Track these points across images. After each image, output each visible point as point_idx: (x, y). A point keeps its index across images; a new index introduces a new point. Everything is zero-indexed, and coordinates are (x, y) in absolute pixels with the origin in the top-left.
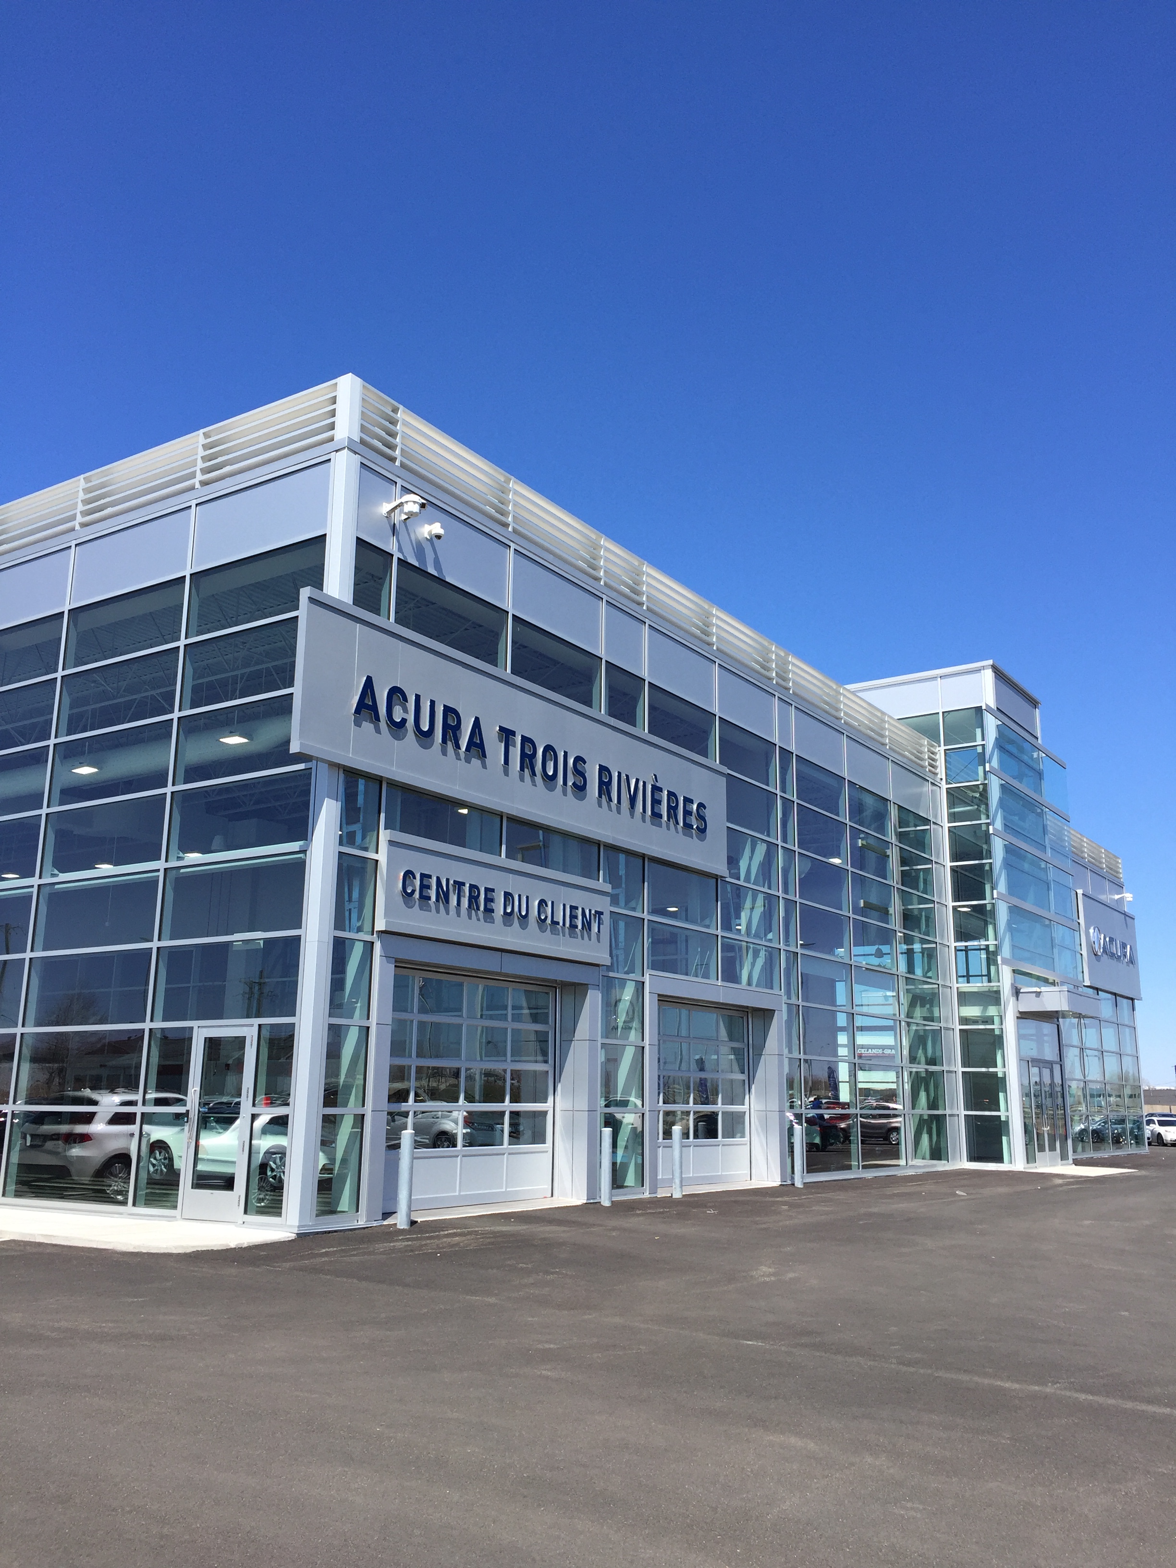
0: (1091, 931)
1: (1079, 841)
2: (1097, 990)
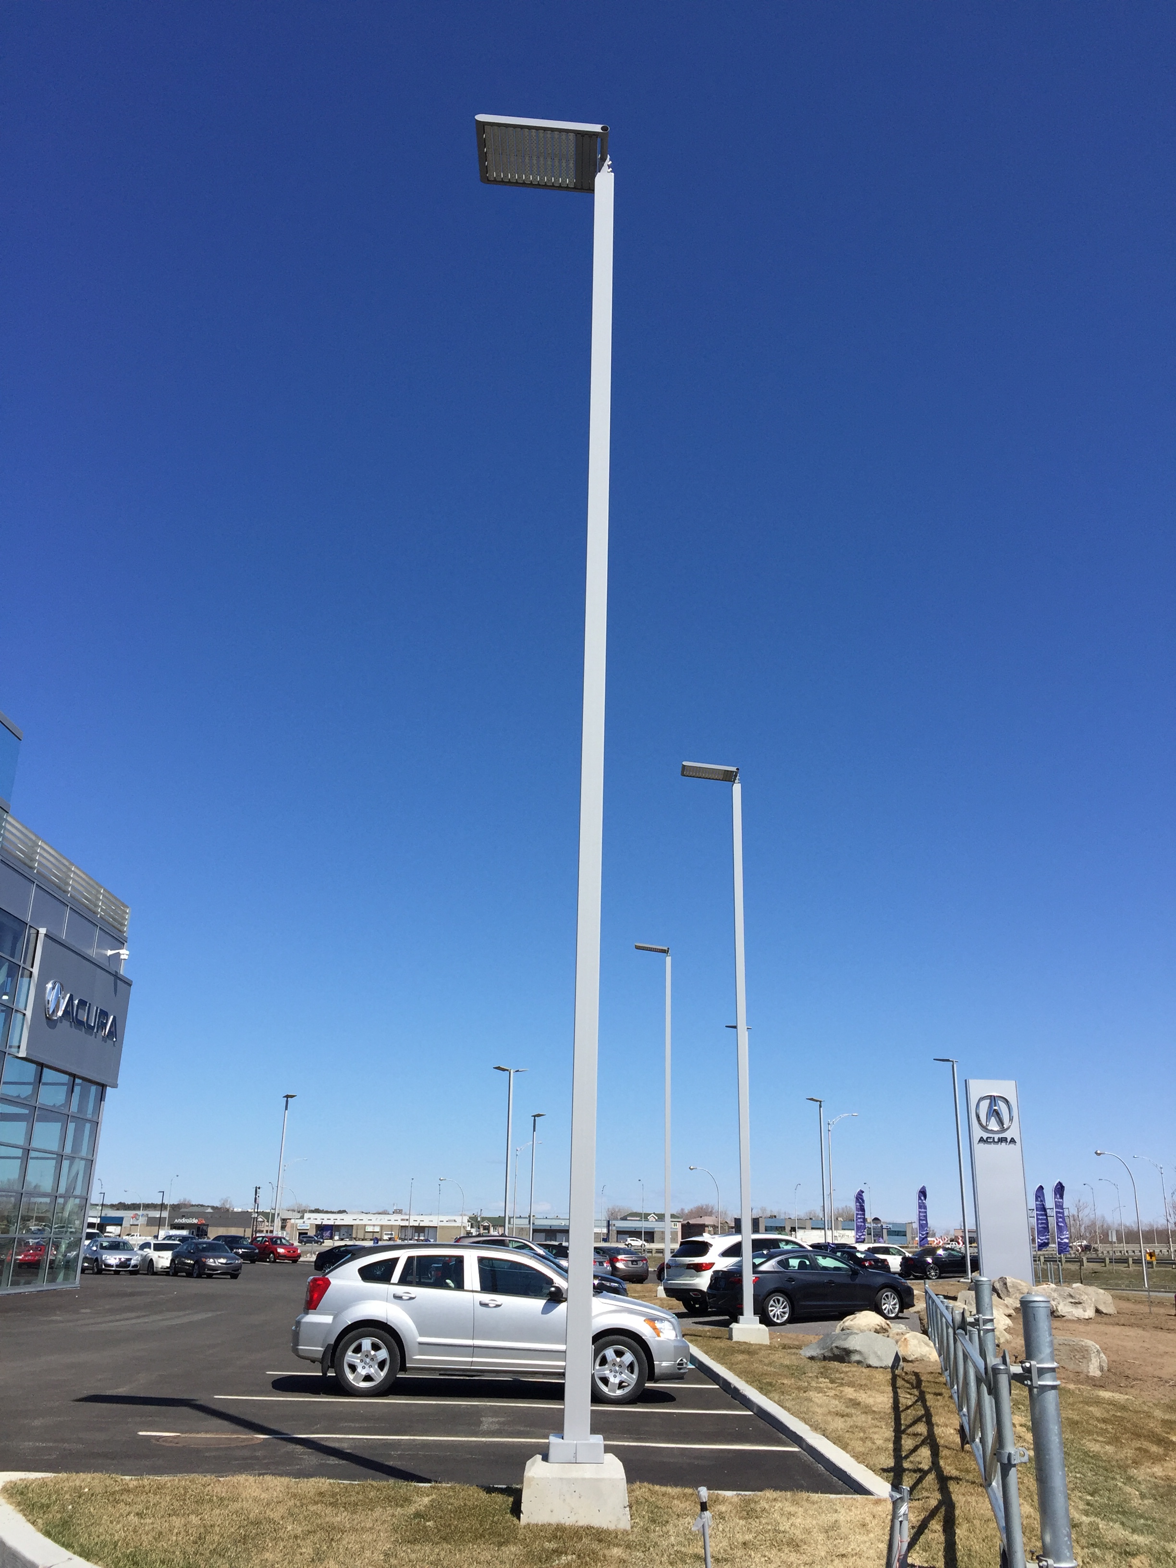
0: (49, 986)
1: (64, 869)
2: (41, 1066)
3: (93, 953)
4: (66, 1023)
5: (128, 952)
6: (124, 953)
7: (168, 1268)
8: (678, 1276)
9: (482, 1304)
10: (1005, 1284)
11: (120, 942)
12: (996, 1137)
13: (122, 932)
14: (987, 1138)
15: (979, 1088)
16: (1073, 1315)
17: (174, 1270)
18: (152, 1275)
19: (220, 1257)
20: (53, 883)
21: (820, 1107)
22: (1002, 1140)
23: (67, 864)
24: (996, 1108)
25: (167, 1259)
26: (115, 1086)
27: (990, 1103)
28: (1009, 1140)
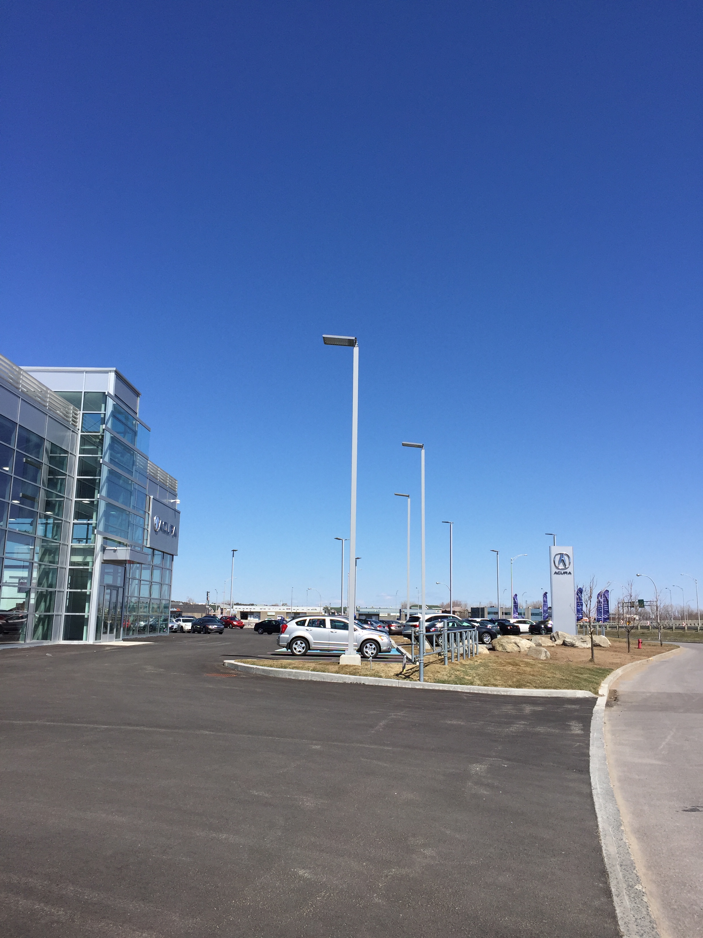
0: (155, 518)
1: (155, 470)
2: (154, 549)
3: (165, 501)
4: (161, 532)
5: (179, 501)
6: (178, 501)
7: (190, 630)
8: (408, 629)
9: (331, 632)
10: (558, 634)
11: (175, 496)
12: (562, 572)
13: (175, 491)
14: (558, 572)
15: (556, 550)
16: (582, 646)
17: (193, 630)
18: (183, 633)
19: (214, 625)
20: (152, 475)
21: (497, 554)
22: (565, 573)
23: (156, 467)
24: (563, 559)
25: (189, 626)
26: (177, 555)
27: (561, 556)
28: (568, 573)
